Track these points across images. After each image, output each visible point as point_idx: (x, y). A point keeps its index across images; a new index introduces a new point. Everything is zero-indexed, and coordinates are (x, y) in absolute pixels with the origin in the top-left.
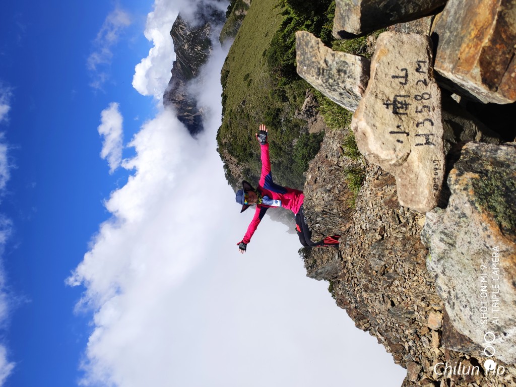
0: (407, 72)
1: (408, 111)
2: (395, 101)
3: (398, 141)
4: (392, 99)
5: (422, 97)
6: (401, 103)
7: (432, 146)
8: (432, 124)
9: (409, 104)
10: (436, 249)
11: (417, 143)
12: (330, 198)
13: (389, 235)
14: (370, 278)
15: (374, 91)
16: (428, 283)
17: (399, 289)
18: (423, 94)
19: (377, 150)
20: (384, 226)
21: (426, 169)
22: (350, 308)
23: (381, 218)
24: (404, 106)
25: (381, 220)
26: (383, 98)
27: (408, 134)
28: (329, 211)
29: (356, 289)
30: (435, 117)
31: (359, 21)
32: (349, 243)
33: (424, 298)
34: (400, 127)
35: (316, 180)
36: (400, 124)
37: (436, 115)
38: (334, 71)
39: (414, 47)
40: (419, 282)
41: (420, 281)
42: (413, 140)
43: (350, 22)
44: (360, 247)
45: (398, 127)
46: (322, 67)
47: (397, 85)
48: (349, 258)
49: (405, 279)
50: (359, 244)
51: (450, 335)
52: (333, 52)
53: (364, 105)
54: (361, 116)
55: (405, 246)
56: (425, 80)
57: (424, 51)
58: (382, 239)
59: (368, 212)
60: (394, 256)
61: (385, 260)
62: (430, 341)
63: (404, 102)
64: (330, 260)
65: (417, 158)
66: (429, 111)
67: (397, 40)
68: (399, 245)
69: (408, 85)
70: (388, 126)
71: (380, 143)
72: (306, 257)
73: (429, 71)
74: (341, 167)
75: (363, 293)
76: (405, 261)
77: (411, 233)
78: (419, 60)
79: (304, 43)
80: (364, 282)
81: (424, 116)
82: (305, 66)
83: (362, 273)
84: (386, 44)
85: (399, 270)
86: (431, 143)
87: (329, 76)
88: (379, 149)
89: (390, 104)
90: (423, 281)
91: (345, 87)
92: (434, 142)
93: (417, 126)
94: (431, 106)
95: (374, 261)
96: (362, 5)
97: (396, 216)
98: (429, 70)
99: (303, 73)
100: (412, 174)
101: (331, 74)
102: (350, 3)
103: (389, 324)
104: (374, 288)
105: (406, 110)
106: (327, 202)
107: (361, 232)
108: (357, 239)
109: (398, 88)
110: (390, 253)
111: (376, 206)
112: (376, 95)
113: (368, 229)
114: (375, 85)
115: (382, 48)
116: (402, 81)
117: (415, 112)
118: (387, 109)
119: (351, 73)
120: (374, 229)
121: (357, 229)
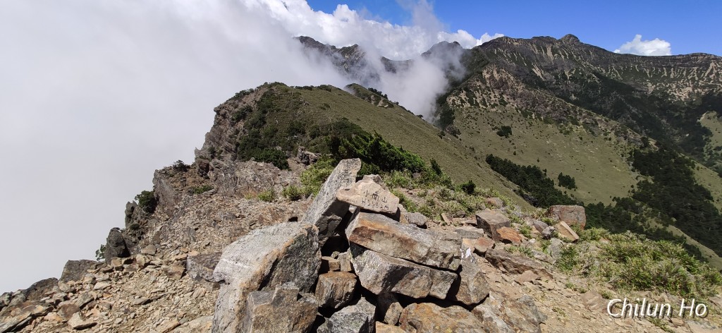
12: (249, 182)
13: (241, 221)
14: (207, 214)
17: (209, 231)
20: (245, 217)
25: (248, 215)
28: (238, 182)
35: (260, 169)
49: (217, 233)
50: (227, 204)
59: (250, 207)
60: (229, 225)
62: (177, 255)
72: (175, 167)
76: (229, 231)
83: (208, 208)
85: (221, 229)
99: (342, 162)
106: (245, 179)
107: (236, 204)
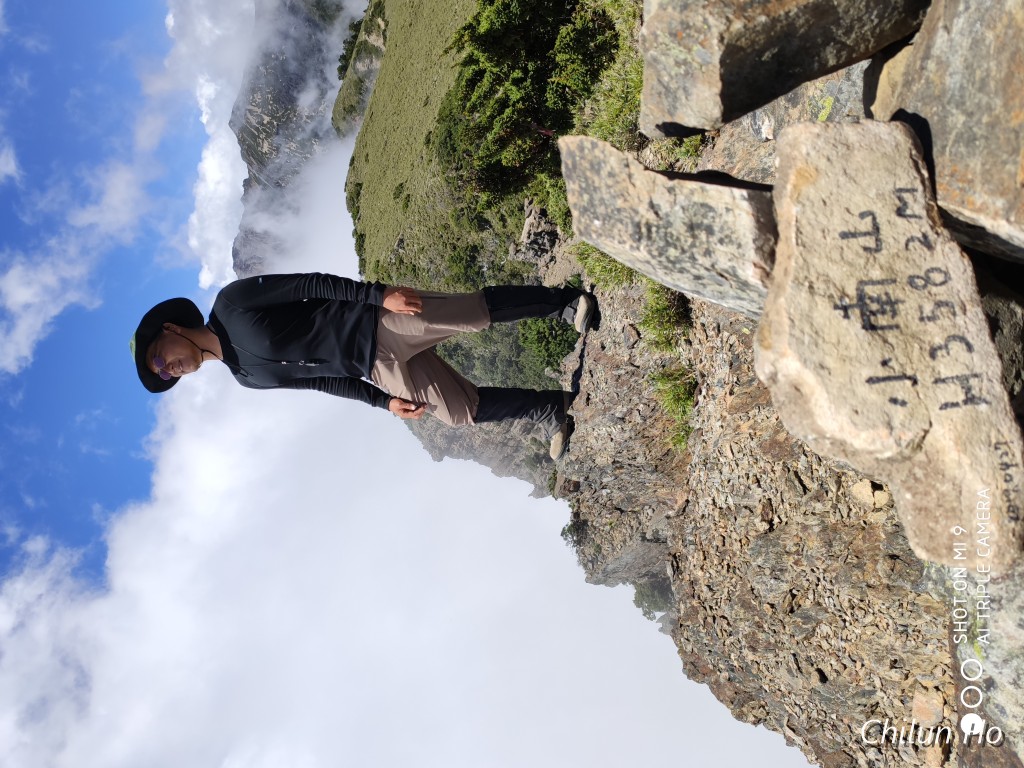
0: (874, 219)
1: (899, 320)
2: (861, 297)
3: (894, 401)
4: (852, 291)
5: (927, 281)
6: (878, 300)
7: (983, 407)
8: (970, 348)
9: (897, 302)
10: (1005, 640)
11: (943, 401)
12: (627, 435)
13: (784, 520)
14: (757, 619)
15: (802, 276)
16: (900, 629)
17: (833, 642)
18: (928, 271)
19: (842, 429)
20: (770, 499)
21: (979, 468)
22: (717, 682)
23: (758, 481)
24: (888, 308)
25: (759, 486)
26: (828, 293)
27: (915, 382)
28: (630, 462)
29: (727, 642)
30: (973, 328)
31: (718, 99)
32: (691, 538)
33: (895, 661)
34: (890, 364)
35: (588, 399)
36: (887, 357)
37: (973, 323)
38: (679, 228)
39: (879, 155)
40: (877, 626)
41: (880, 625)
42: (931, 393)
43: (693, 103)
44: (721, 549)
45: (885, 363)
46: (644, 221)
47: (857, 254)
48: (700, 573)
49: (845, 621)
50: (717, 542)
51: (983, 755)
52: (671, 183)
53: (785, 314)
54: (783, 343)
55: (831, 546)
56: (925, 236)
57: (905, 164)
58: (771, 529)
59: (726, 470)
60: (808, 570)
61: (789, 579)
62: (916, 749)
63: (884, 298)
64: (628, 539)
65: (952, 443)
66: (954, 314)
67: (832, 141)
68: (814, 545)
69: (884, 252)
70: (858, 365)
71: (846, 411)
72: (578, 543)
73: (928, 211)
74: (638, 367)
75: (746, 652)
76: (837, 582)
77: (838, 514)
78: (898, 187)
79: (587, 165)
80: (744, 628)
81: (942, 327)
82: (597, 218)
83: (736, 607)
84: (808, 154)
85: (827, 602)
86: (980, 398)
87: (667, 242)
88: (848, 427)
89: (851, 306)
90: (888, 625)
91: (713, 266)
92: (985, 394)
93: (933, 354)
94: (955, 300)
95: (764, 583)
96: (722, 62)
97: (793, 477)
98: (929, 209)
99: (594, 236)
100: (943, 483)
101: (672, 235)
102: (689, 60)
103: (814, 715)
104: (772, 641)
105: (893, 317)
106: (620, 444)
107: (716, 513)
108: (709, 529)
109: (862, 262)
110: (796, 563)
111: (741, 455)
112: (811, 287)
113: (733, 508)
114: (801, 261)
115: (800, 164)
116: (867, 245)
117: (917, 321)
118: (846, 321)
119: (728, 232)
120: (746, 507)
121: (703, 506)
